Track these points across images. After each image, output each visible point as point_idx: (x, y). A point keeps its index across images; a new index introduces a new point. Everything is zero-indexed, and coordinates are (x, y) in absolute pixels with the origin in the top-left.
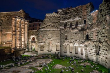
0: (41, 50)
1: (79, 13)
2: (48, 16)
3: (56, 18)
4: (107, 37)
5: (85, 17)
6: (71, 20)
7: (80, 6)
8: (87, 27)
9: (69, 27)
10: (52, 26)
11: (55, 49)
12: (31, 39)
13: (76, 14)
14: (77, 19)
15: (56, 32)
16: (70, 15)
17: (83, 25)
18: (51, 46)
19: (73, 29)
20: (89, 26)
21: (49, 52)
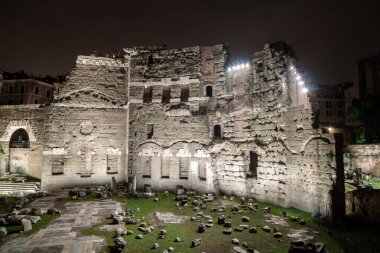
0: (53, 174)
1: (191, 64)
2: (84, 62)
3: (110, 72)
4: (282, 130)
5: (209, 78)
6: (166, 83)
7: (196, 49)
8: (214, 103)
9: (160, 101)
10: (96, 96)
11: (105, 170)
12: (10, 134)
13: (183, 66)
14: (185, 81)
15: (107, 114)
16: (166, 68)
17: (204, 99)
18: (88, 160)
19: (174, 107)
20: (222, 103)
21: (84, 179)
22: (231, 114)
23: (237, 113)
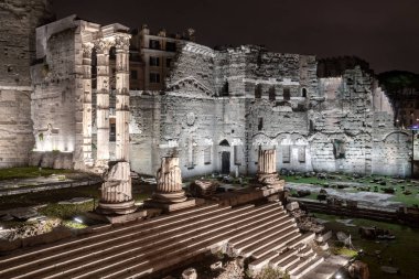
1: (293, 69)
5: (305, 82)
6: (272, 82)
7: (297, 56)
8: (308, 103)
9: (267, 97)
10: (196, 86)
11: (203, 160)
13: (285, 69)
14: (287, 82)
15: (203, 105)
16: (272, 69)
17: (301, 99)
18: (190, 151)
19: (278, 104)
20: (314, 103)
22: (323, 112)
23: (328, 112)
